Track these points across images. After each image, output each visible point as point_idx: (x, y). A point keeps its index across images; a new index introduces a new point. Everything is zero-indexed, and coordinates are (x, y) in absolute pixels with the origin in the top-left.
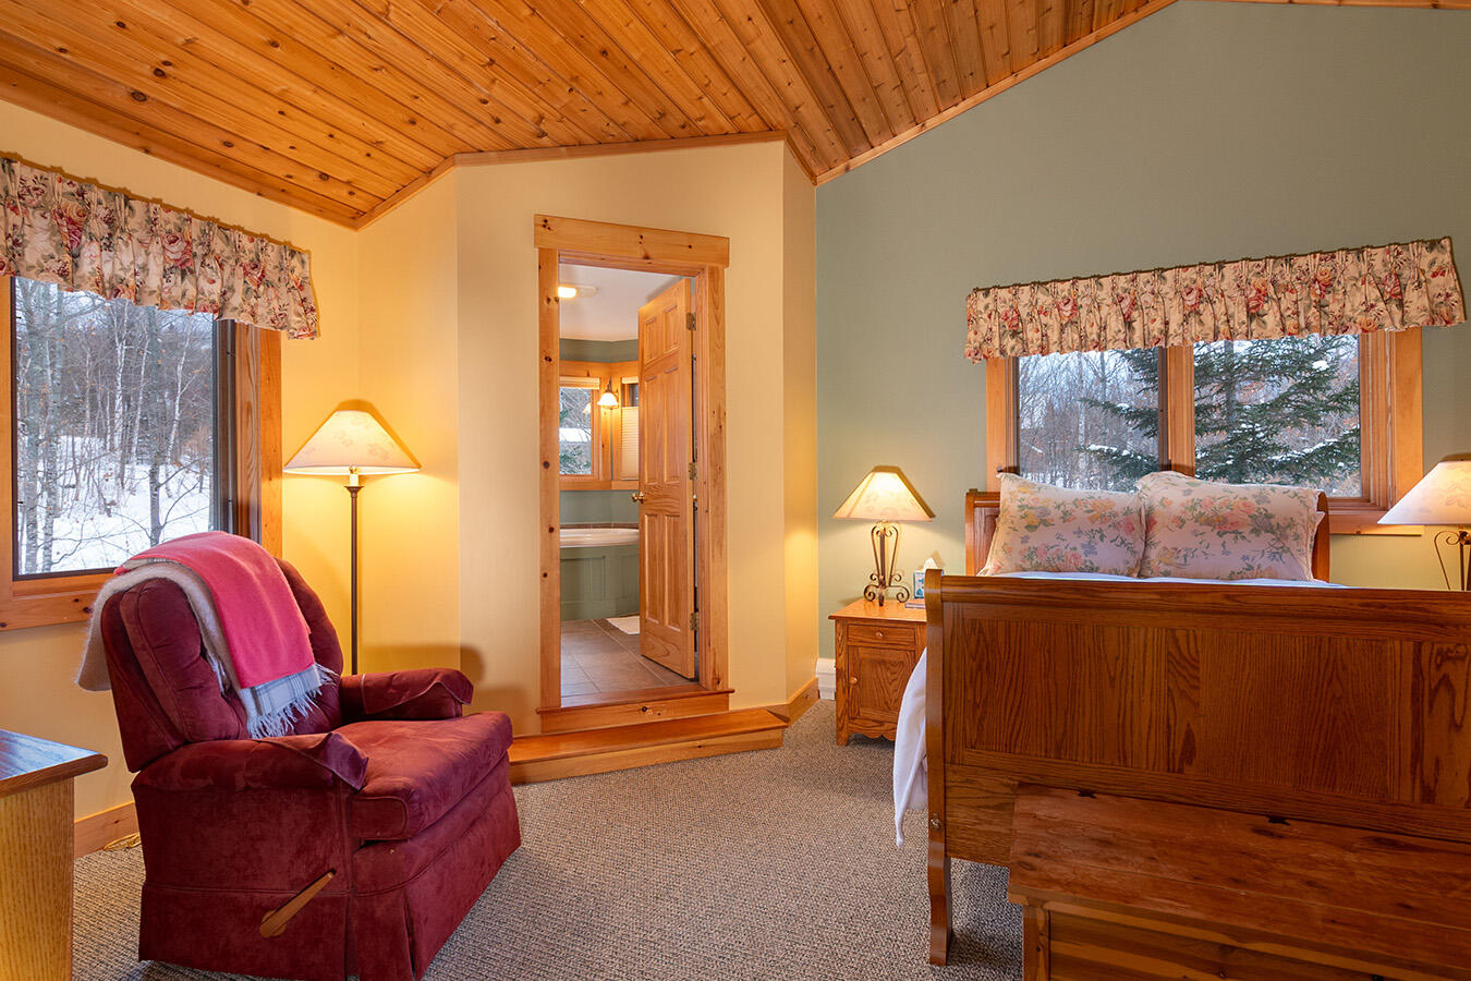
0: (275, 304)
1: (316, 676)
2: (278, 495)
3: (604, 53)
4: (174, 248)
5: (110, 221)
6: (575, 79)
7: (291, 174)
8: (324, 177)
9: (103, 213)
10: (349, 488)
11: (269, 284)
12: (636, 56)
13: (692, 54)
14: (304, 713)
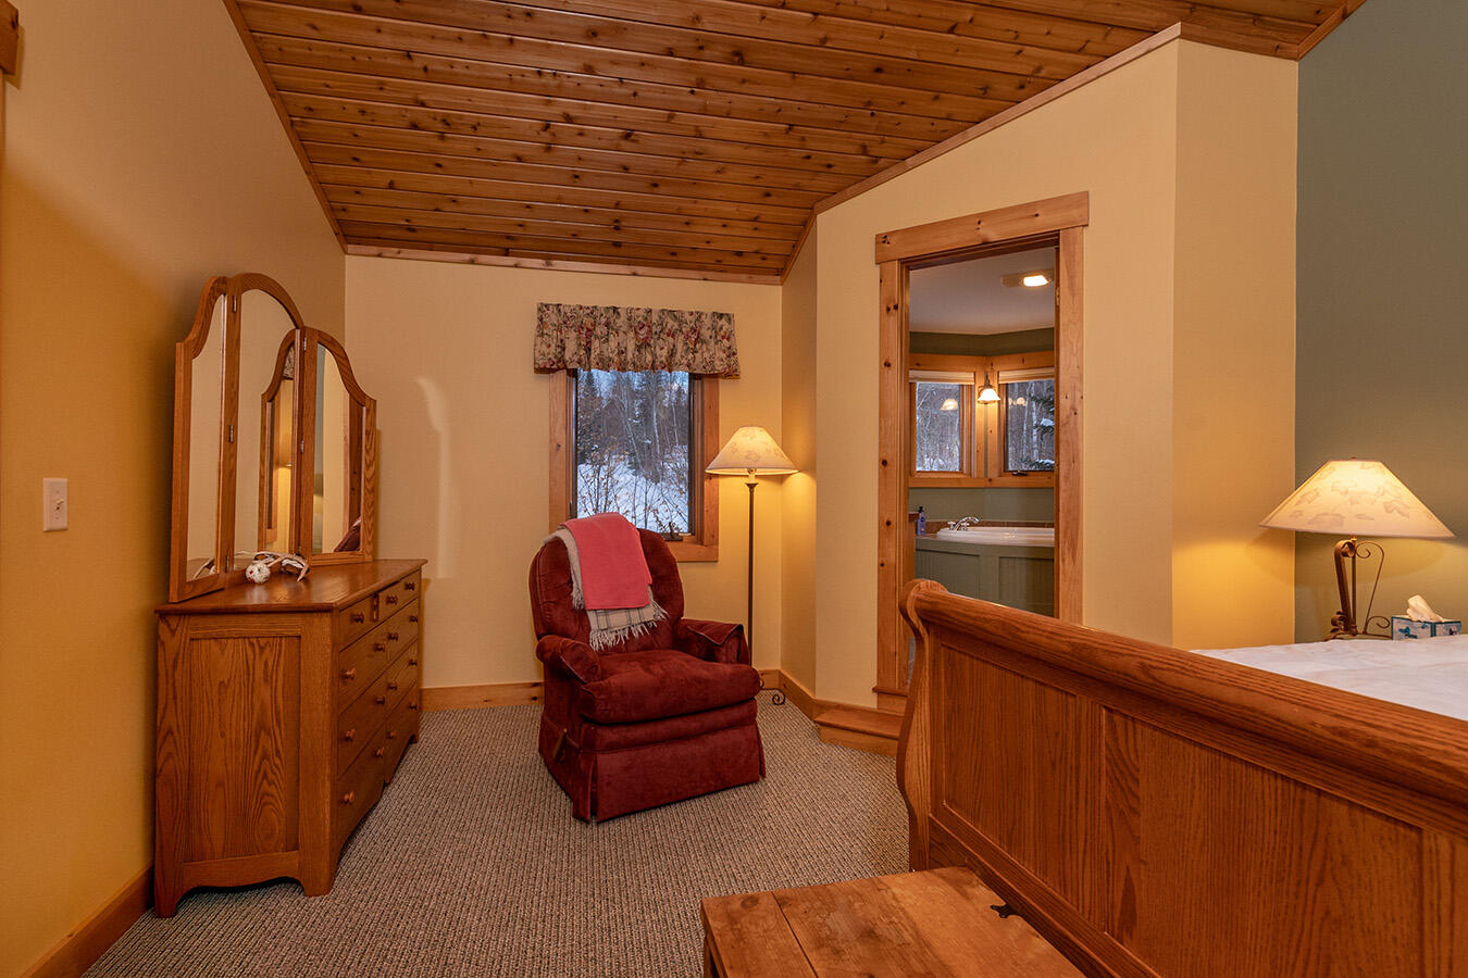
0: (706, 355)
1: (652, 612)
2: (716, 489)
3: (879, 70)
4: (642, 332)
5: (607, 325)
6: (869, 103)
7: (719, 258)
8: (739, 254)
9: (603, 320)
10: (748, 485)
11: (703, 342)
12: (913, 55)
13: (971, 21)
14: (636, 635)
